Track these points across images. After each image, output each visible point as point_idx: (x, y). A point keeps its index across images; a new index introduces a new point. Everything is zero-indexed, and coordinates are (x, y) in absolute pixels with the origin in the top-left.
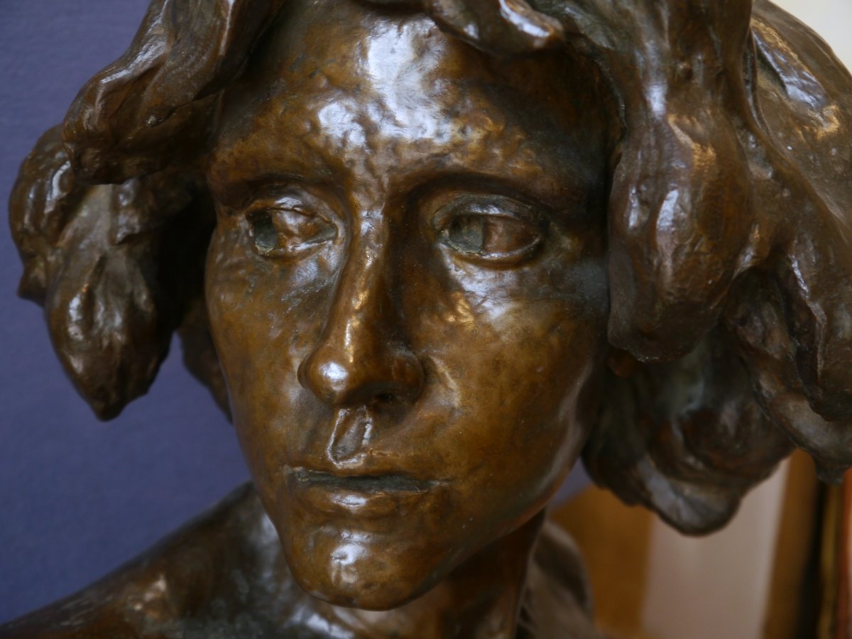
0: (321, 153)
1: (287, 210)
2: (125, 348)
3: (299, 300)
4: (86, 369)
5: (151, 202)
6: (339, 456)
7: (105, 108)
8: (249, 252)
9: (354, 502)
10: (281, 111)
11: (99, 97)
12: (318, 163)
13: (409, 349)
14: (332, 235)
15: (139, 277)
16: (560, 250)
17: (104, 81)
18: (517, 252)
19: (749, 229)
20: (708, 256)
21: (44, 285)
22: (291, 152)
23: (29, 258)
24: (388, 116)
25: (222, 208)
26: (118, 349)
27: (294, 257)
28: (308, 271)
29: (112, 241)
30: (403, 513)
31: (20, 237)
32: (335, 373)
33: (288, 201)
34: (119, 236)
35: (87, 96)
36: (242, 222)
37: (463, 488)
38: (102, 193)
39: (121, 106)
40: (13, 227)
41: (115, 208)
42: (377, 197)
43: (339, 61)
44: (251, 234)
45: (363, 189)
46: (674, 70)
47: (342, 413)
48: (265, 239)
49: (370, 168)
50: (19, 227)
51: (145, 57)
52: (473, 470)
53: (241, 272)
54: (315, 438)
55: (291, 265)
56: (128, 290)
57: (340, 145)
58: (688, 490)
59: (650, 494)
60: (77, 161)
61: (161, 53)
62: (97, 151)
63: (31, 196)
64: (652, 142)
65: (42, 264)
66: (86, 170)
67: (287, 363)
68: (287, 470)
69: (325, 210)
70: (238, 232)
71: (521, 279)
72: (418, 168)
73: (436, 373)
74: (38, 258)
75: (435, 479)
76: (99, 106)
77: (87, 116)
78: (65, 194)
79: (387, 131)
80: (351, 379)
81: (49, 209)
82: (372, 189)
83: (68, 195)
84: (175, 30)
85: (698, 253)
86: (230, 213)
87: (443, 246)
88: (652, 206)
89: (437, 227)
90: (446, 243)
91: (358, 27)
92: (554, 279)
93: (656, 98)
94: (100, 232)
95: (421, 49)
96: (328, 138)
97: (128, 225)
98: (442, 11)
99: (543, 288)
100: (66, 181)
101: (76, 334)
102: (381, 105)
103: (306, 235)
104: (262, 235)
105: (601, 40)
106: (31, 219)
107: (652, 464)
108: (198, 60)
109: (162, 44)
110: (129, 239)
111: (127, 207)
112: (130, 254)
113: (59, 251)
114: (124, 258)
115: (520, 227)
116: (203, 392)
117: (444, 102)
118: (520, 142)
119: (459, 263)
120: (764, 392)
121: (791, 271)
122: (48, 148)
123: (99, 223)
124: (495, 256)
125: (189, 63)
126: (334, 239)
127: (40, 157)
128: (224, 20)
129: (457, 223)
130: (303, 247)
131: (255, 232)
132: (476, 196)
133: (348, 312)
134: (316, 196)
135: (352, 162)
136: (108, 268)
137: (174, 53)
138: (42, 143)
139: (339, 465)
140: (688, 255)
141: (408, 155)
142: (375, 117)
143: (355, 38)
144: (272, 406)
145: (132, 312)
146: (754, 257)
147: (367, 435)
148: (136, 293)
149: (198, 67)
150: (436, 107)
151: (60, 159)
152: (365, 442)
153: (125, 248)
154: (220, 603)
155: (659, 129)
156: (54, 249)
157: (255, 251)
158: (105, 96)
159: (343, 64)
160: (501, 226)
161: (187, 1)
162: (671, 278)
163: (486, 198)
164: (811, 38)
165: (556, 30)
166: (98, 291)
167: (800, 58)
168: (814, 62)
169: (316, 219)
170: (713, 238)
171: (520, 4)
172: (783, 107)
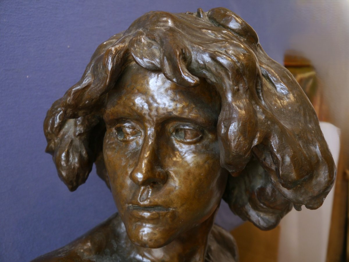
0: (136, 111)
1: (127, 127)
2: (78, 168)
3: (130, 154)
4: (66, 175)
5: (87, 123)
6: (141, 201)
7: (73, 97)
8: (116, 139)
9: (147, 214)
10: (124, 99)
11: (72, 94)
12: (135, 114)
13: (162, 169)
14: (140, 134)
15: (83, 146)
16: (208, 138)
17: (74, 89)
18: (194, 140)
19: (256, 134)
20: (243, 142)
21: (54, 149)
22: (127, 111)
23: (49, 141)
24: (155, 101)
25: (108, 126)
26: (76, 169)
27: (129, 141)
28: (133, 145)
29: (75, 135)
30: (161, 218)
31: (47, 134)
32: (140, 176)
33: (127, 125)
34: (77, 134)
35: (68, 93)
36: (114, 130)
37: (180, 210)
38: (72, 121)
39: (78, 97)
40: (45, 131)
41: (76, 125)
42: (152, 124)
43: (141, 85)
44: (116, 134)
45: (148, 122)
46: (234, 89)
47: (142, 188)
48: (121, 135)
49: (150, 115)
50: (47, 131)
51: (86, 82)
52: (182, 205)
53: (114, 145)
54: (135, 195)
55: (128, 144)
57: (141, 109)
58: (262, 215)
59: (250, 216)
60: (65, 112)
61: (90, 81)
62: (71, 109)
63: (51, 122)
64: (228, 109)
65: (53, 142)
66: (68, 115)
67: (127, 173)
68: (127, 205)
69: (138, 127)
70: (113, 133)
71: (196, 147)
72: (163, 116)
73: (171, 176)
74: (52, 140)
75: (170, 208)
76: (72, 97)
77: (68, 100)
78: (61, 121)
79: (155, 105)
80: (144, 178)
81: (56, 126)
82: (151, 122)
83: (61, 122)
84: (95, 74)
85: (240, 141)
86: (110, 128)
87: (173, 138)
88: (227, 128)
89: (171, 132)
90: (174, 137)
91: (146, 75)
92: (206, 147)
93: (230, 96)
94: (71, 133)
95: (164, 83)
96: (138, 107)
97: (79, 130)
98: (167, 74)
99: (203, 150)
100: (61, 117)
101: (64, 164)
102: (153, 97)
103: (133, 134)
104: (120, 134)
105: (213, 80)
106: (50, 129)
107: (250, 206)
108: (100, 86)
109: (90, 78)
110: (80, 135)
111: (79, 125)
112: (80, 139)
113: (59, 139)
114: (78, 140)
115: (195, 132)
116: (104, 183)
117: (171, 97)
118: (193, 108)
119: (178, 143)
120: (273, 181)
121: (271, 145)
122: (56, 107)
123: (71, 130)
124: (188, 140)
125: (98, 86)
126: (141, 135)
127: (53, 110)
128: (108, 75)
129: (177, 131)
130: (132, 138)
131: (118, 133)
132: (181, 123)
133: (143, 158)
134: (135, 123)
135: (145, 114)
136: (74, 144)
137: (94, 83)
138: (54, 105)
139: (142, 203)
140: (237, 141)
141: (161, 111)
142: (151, 101)
143: (145, 79)
144: (122, 186)
145: (81, 157)
146: (257, 142)
147: (150, 194)
148: (82, 151)
149: (100, 88)
150: (169, 98)
151: (59, 111)
152: (149, 196)
153: (79, 137)
154: (108, 250)
155: (230, 105)
156: (57, 138)
157: (118, 139)
158: (74, 94)
159: (142, 86)
160: (189, 132)
161: (97, 68)
162: (233, 148)
163: (184, 123)
164: (286, 72)
165: (197, 81)
166: (71, 151)
167: (281, 79)
168: (285, 80)
169: (135, 130)
170: (244, 137)
171: (187, 73)
172: (275, 94)
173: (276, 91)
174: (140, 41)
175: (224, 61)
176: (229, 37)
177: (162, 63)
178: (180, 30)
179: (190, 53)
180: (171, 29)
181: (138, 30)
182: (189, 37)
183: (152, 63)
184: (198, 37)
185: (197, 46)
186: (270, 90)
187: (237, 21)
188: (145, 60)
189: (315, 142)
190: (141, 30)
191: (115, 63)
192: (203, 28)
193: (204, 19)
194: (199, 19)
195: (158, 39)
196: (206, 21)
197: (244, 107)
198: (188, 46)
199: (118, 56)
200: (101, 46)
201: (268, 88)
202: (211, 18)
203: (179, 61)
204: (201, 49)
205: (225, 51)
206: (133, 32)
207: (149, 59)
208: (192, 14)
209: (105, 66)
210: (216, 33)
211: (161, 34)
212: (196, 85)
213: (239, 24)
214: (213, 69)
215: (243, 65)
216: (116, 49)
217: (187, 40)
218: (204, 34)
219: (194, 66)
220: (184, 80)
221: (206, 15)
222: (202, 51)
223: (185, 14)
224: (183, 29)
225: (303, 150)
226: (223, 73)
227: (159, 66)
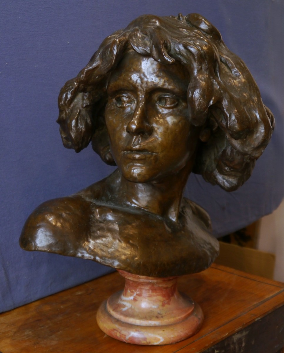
1: (124, 97)
2: (85, 132)
3: (126, 116)
4: (75, 137)
5: (91, 98)
7: (86, 75)
8: (115, 107)
9: (137, 156)
10: (124, 76)
12: (131, 86)
13: (149, 124)
14: (134, 102)
15: (88, 116)
16: (182, 106)
17: (86, 69)
18: (172, 105)
19: (212, 97)
20: (203, 102)
21: (64, 119)
22: (126, 84)
23: (61, 111)
24: (146, 77)
26: (83, 132)
27: (126, 107)
28: (128, 110)
29: (82, 107)
30: (147, 159)
31: (60, 106)
32: (134, 127)
33: (124, 95)
34: (84, 106)
35: (82, 72)
36: (114, 100)
37: (161, 155)
38: (81, 95)
39: (89, 75)
40: (59, 103)
41: (83, 99)
42: (143, 93)
45: (140, 91)
46: (198, 68)
47: (135, 137)
48: (119, 104)
49: (141, 87)
50: (61, 103)
51: (95, 65)
52: (162, 151)
53: (114, 111)
54: (130, 142)
55: (125, 109)
56: (86, 118)
57: (136, 82)
60: (78, 86)
61: (98, 63)
62: (83, 85)
63: (64, 96)
64: (194, 81)
65: (64, 113)
66: (80, 89)
67: (124, 129)
68: (122, 152)
69: (132, 97)
70: (113, 103)
71: (173, 111)
72: (151, 87)
73: (155, 130)
74: (64, 111)
75: (154, 153)
76: (84, 75)
77: (82, 77)
79: (145, 80)
81: (68, 99)
82: (142, 91)
83: (73, 96)
84: (102, 58)
85: (201, 101)
86: (111, 99)
87: (157, 104)
88: (193, 93)
89: (156, 100)
90: (158, 104)
91: (140, 59)
92: (181, 111)
93: (196, 72)
94: (80, 105)
95: (152, 64)
96: (133, 81)
97: (86, 103)
99: (178, 113)
100: (73, 92)
101: (73, 128)
102: (144, 74)
103: (128, 102)
105: (185, 62)
106: (64, 102)
107: (217, 171)
108: (108, 65)
109: (99, 62)
110: (86, 107)
111: (86, 99)
112: (86, 110)
113: (69, 109)
115: (173, 100)
117: (157, 74)
118: (171, 82)
119: (160, 108)
122: (68, 85)
123: (79, 103)
124: (168, 106)
126: (134, 103)
127: (66, 87)
128: (113, 58)
129: (160, 99)
130: (127, 105)
131: (117, 103)
132: (163, 93)
133: (136, 114)
134: (131, 94)
135: (138, 86)
136: (81, 113)
137: (102, 64)
138: (66, 84)
139: (134, 147)
140: (199, 101)
141: (149, 84)
142: (143, 77)
143: (139, 61)
144: (120, 138)
145: (86, 125)
146: (212, 103)
147: (140, 141)
148: (87, 119)
149: (108, 67)
150: (155, 75)
152: (139, 143)
153: (85, 109)
154: (104, 198)
155: (195, 78)
157: (117, 106)
158: (86, 72)
159: (137, 66)
160: (169, 100)
161: (105, 53)
162: (196, 106)
163: (165, 93)
164: (240, 61)
165: (173, 61)
166: (79, 118)
167: (235, 65)
168: (238, 66)
169: (130, 99)
170: (204, 98)
171: (167, 56)
172: (230, 76)
173: (231, 74)
174: (137, 35)
175: (192, 49)
176: (199, 34)
177: (151, 50)
178: (164, 29)
179: (170, 44)
180: (158, 28)
181: (135, 28)
182: (170, 33)
183: (144, 50)
184: (176, 33)
185: (175, 39)
186: (227, 73)
187: (205, 24)
188: (140, 48)
189: (256, 109)
190: (137, 28)
191: (119, 50)
192: (181, 28)
193: (183, 21)
194: (179, 21)
195: (149, 34)
196: (184, 23)
197: (205, 80)
198: (169, 39)
199: (121, 45)
200: (107, 39)
201: (226, 72)
202: (187, 20)
203: (163, 48)
204: (177, 41)
205: (194, 43)
206: (131, 29)
207: (143, 47)
208: (175, 17)
209: (112, 52)
210: (189, 31)
211: (151, 31)
212: (173, 64)
213: (207, 26)
214: (185, 54)
215: (204, 52)
216: (120, 40)
217: (169, 35)
218: (181, 32)
219: (173, 52)
220: (165, 60)
221: (184, 18)
222: (178, 42)
223: (170, 17)
224: (166, 28)
225: (247, 113)
226: (191, 57)
227: (149, 52)
